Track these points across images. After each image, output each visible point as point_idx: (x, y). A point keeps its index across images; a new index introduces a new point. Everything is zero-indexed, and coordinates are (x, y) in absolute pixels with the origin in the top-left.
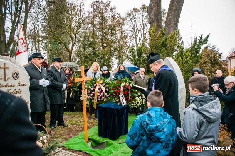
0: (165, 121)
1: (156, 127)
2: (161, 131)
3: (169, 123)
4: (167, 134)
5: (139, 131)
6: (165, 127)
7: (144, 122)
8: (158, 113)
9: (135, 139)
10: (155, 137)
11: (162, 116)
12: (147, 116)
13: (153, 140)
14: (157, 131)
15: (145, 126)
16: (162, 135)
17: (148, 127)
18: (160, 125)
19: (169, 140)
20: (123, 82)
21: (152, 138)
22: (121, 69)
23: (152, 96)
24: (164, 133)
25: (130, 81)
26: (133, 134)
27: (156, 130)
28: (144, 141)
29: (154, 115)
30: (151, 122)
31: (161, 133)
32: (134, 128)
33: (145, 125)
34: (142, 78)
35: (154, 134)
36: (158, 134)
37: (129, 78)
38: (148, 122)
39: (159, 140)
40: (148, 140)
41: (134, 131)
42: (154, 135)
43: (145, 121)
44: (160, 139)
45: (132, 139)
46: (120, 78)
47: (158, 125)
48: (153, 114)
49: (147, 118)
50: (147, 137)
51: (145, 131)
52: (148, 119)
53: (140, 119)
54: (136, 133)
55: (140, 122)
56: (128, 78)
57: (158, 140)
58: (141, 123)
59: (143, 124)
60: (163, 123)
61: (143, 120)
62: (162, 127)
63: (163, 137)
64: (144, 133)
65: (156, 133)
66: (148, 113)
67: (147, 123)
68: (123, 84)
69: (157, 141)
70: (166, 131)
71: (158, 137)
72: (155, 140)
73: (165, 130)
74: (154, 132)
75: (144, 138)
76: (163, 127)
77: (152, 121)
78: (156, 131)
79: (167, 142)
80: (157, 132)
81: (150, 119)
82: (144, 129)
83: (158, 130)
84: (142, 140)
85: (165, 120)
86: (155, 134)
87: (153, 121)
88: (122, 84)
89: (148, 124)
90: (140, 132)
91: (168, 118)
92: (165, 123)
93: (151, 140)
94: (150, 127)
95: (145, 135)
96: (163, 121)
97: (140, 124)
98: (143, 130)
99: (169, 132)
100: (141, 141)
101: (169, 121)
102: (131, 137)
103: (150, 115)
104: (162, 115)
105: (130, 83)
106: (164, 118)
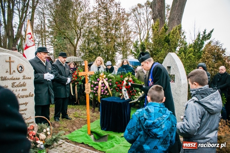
0: (163, 117)
1: (154, 123)
2: (159, 127)
3: (168, 119)
4: (165, 130)
5: (137, 126)
6: (164, 123)
7: (142, 117)
8: (158, 108)
9: (133, 134)
10: (152, 133)
11: (161, 112)
12: (145, 111)
13: (151, 136)
14: (154, 127)
15: (143, 121)
16: (159, 131)
18: (157, 121)
19: (167, 136)
20: (126, 77)
21: (150, 133)
24: (162, 129)
25: (133, 75)
26: (131, 128)
27: (153, 126)
28: (141, 136)
29: (153, 110)
30: (149, 118)
31: (159, 129)
32: (132, 122)
33: (142, 120)
34: (145, 73)
35: (151, 130)
36: (155, 130)
37: (132, 73)
38: (146, 117)
39: (156, 136)
40: (145, 136)
41: (132, 125)
42: (151, 131)
43: (143, 116)
44: (157, 135)
45: (130, 133)
46: (123, 72)
47: (155, 121)
48: (151, 109)
49: (145, 113)
50: (145, 132)
51: (143, 127)
52: (146, 114)
53: (139, 114)
54: (134, 127)
55: (138, 117)
57: (155, 136)
58: (139, 118)
59: (141, 119)
60: (162, 119)
61: (141, 115)
62: (160, 123)
63: (160, 133)
64: (141, 128)
65: (153, 129)
66: (147, 108)
70: (164, 128)
71: (155, 133)
72: (152, 135)
74: (152, 128)
75: (141, 133)
76: (161, 123)
77: (150, 116)
78: (153, 127)
79: (165, 138)
80: (155, 128)
81: (148, 115)
82: (142, 125)
83: (155, 126)
84: (139, 134)
85: (164, 116)
86: (152, 130)
87: (151, 116)
88: (125, 79)
89: (145, 119)
90: (138, 127)
91: (167, 114)
92: (163, 119)
93: (148, 135)
94: (147, 123)
95: (142, 130)
96: (162, 118)
100: (138, 136)
101: (168, 117)
102: (129, 131)
103: (149, 110)
104: (161, 111)
105: (133, 77)
106: (163, 114)
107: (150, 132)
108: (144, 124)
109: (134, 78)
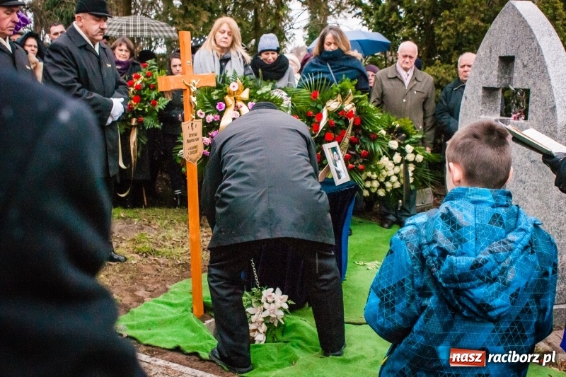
0: (510, 242)
1: (476, 265)
2: (495, 279)
3: (526, 248)
4: (518, 290)
5: (412, 277)
6: (512, 263)
7: (429, 244)
8: (487, 209)
9: (399, 307)
10: (471, 300)
11: (501, 223)
12: (441, 223)
13: (465, 313)
14: (478, 281)
15: (435, 259)
16: (497, 295)
17: (445, 266)
18: (489, 256)
19: (526, 311)
20: (331, 97)
21: (460, 303)
22: (327, 48)
23: (475, 141)
24: (507, 285)
25: (359, 92)
26: (389, 288)
27: (474, 276)
28: (431, 313)
29: (471, 217)
30: (457, 246)
31: (495, 286)
32: (392, 264)
33: (432, 255)
34: (407, 83)
35: (467, 289)
36: (481, 292)
37: (355, 82)
38: (447, 245)
39: (485, 313)
40: (446, 313)
41: (394, 276)
42: (467, 293)
43: (434, 242)
44: (491, 308)
45: (387, 306)
46: (323, 79)
47: (482, 257)
48: (464, 213)
49: (443, 228)
50: (442, 299)
51: (434, 279)
52: (445, 233)
53: (417, 232)
54: (401, 284)
55: (416, 245)
56: (352, 80)
57: (482, 312)
58: (420, 246)
59: (426, 252)
60: (504, 251)
61: (426, 237)
62: (499, 263)
63: (501, 302)
64: (429, 284)
65: (473, 287)
66: (447, 208)
67: (439, 248)
68: (333, 105)
69: (477, 315)
70: (514, 281)
71: (482, 300)
72: (470, 311)
73: (510, 276)
74: (468, 285)
75: (431, 302)
76: (503, 265)
77: (460, 241)
78: (474, 280)
79: (518, 318)
80: (479, 285)
81: (451, 235)
82: (431, 273)
83: (482, 278)
84: (423, 308)
85: (511, 237)
86: (472, 291)
87: (465, 241)
88: (328, 104)
89: (444, 253)
90: (417, 281)
91: (522, 230)
92: (511, 250)
93: (456, 311)
94: (452, 266)
95: (433, 291)
96: (504, 243)
97: (417, 250)
98: (426, 272)
99: (523, 283)
100: (420, 314)
101: (525, 241)
102: (382, 299)
103: (455, 219)
104: (501, 219)
105: (360, 100)
106: (511, 230)
107: (463, 299)
108: (439, 268)
109: (365, 103)
